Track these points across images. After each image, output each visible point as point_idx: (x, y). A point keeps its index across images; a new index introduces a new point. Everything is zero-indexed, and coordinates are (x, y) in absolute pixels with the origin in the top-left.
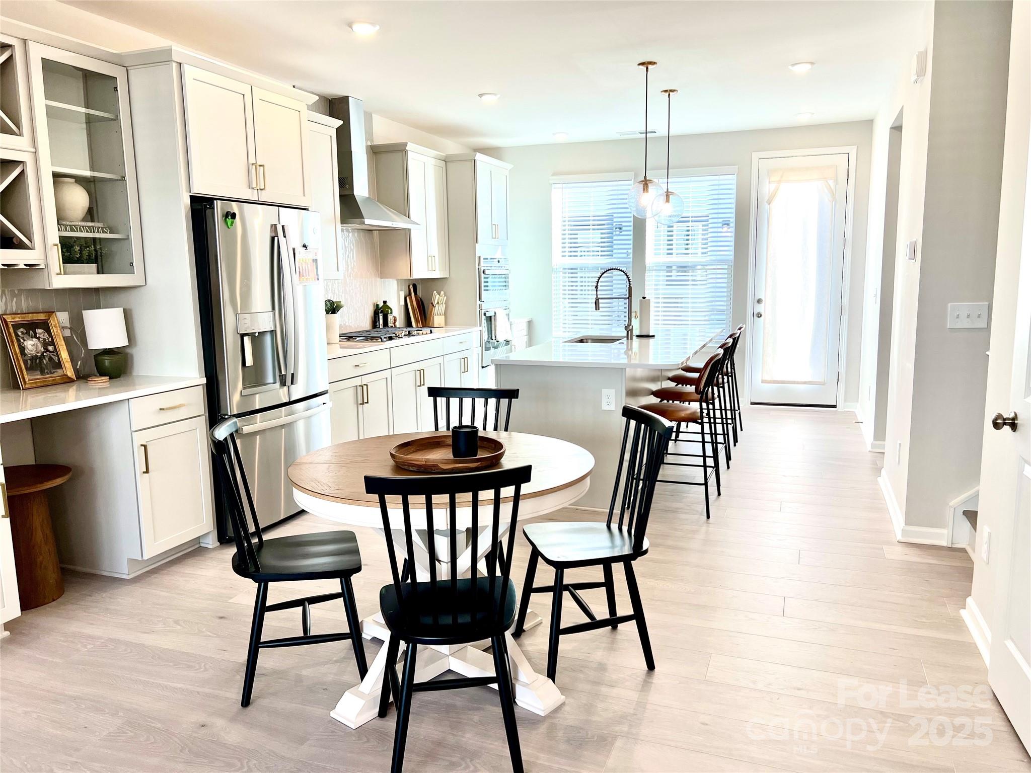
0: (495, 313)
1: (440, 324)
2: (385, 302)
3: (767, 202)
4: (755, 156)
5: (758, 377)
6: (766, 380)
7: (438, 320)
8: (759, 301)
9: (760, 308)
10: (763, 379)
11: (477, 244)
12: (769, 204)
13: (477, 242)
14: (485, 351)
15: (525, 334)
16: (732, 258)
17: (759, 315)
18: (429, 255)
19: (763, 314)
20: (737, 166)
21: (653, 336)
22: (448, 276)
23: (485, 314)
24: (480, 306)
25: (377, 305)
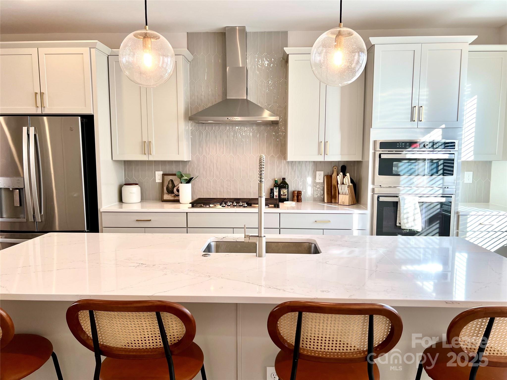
0: (399, 199)
2: (284, 180)
7: (342, 198)
11: (371, 129)
13: (372, 127)
22: (362, 160)
23: (378, 199)
25: (276, 181)
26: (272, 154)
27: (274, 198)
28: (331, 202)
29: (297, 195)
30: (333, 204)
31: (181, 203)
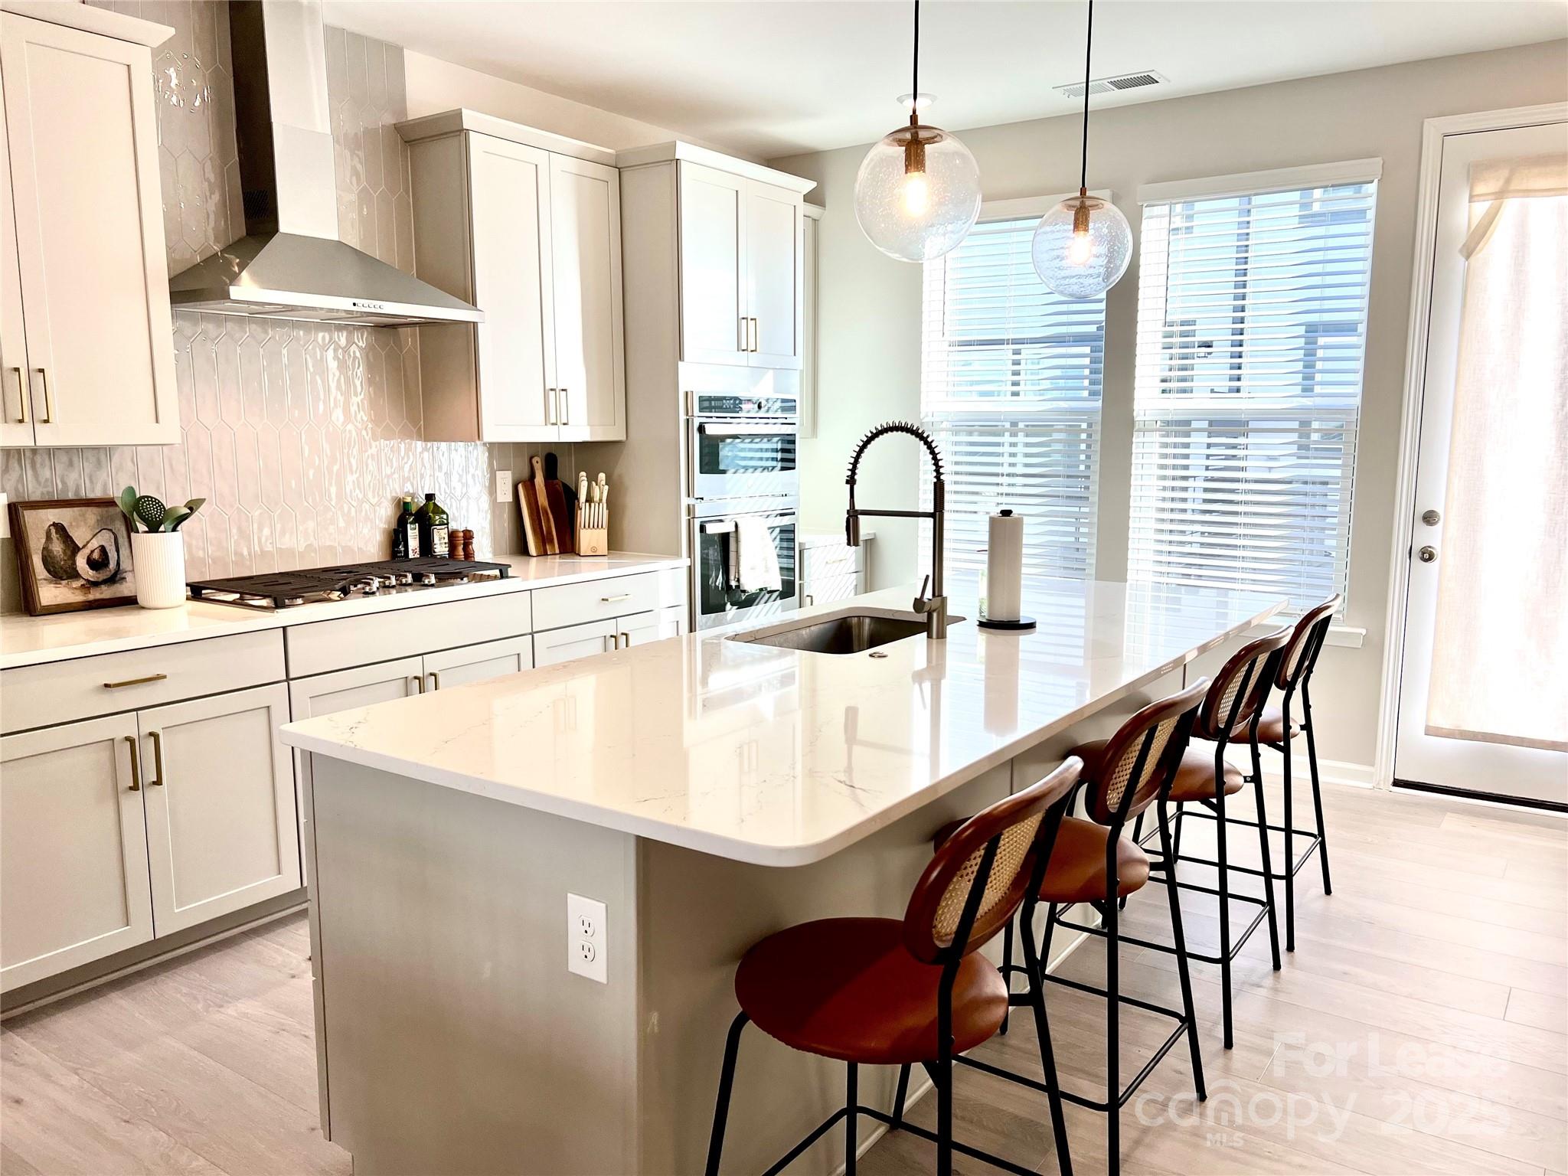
0: (736, 526)
1: (594, 549)
2: (430, 497)
3: (1461, 251)
4: (1433, 128)
5: (1415, 719)
6: (1438, 728)
7: (591, 537)
8: (1429, 518)
9: (1429, 536)
10: (1431, 724)
11: (680, 363)
12: (1468, 258)
13: (681, 358)
14: (703, 613)
15: (853, 569)
16: (1357, 401)
17: (1427, 556)
18: (548, 387)
19: (1437, 552)
20: (1379, 160)
21: (1031, 626)
22: (623, 438)
23: (702, 529)
24: (690, 510)
25: (406, 504)
26: (388, 420)
27: (410, 557)
28: (545, 554)
29: (462, 542)
30: (549, 557)
31: (143, 608)
